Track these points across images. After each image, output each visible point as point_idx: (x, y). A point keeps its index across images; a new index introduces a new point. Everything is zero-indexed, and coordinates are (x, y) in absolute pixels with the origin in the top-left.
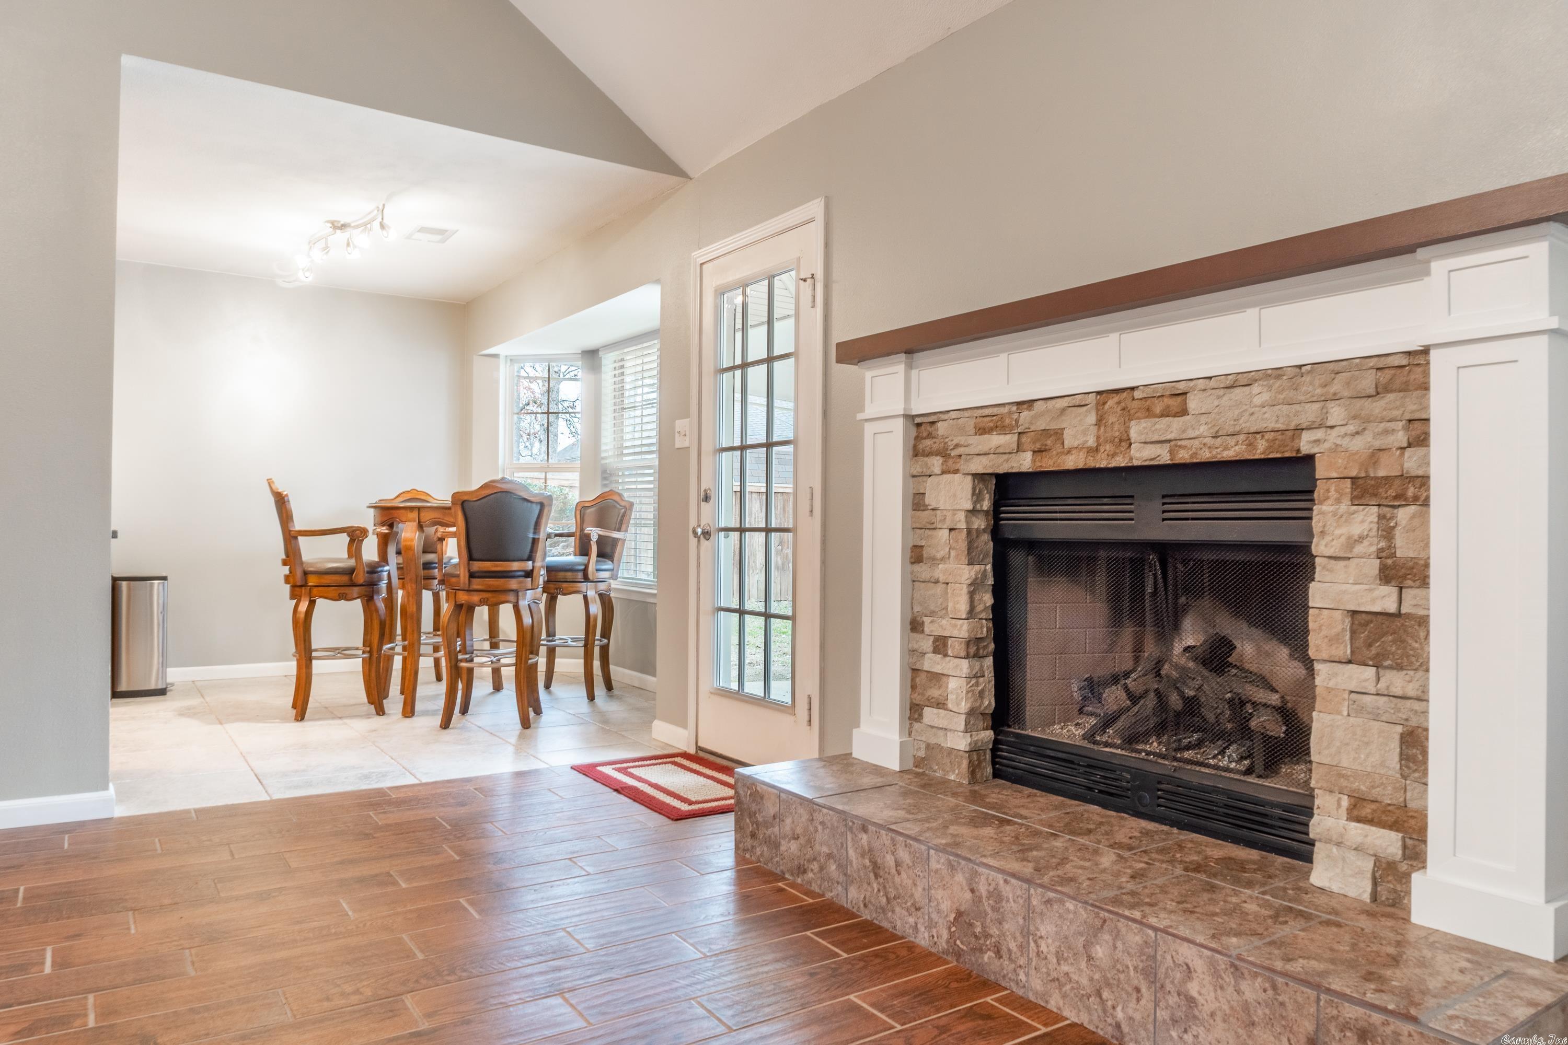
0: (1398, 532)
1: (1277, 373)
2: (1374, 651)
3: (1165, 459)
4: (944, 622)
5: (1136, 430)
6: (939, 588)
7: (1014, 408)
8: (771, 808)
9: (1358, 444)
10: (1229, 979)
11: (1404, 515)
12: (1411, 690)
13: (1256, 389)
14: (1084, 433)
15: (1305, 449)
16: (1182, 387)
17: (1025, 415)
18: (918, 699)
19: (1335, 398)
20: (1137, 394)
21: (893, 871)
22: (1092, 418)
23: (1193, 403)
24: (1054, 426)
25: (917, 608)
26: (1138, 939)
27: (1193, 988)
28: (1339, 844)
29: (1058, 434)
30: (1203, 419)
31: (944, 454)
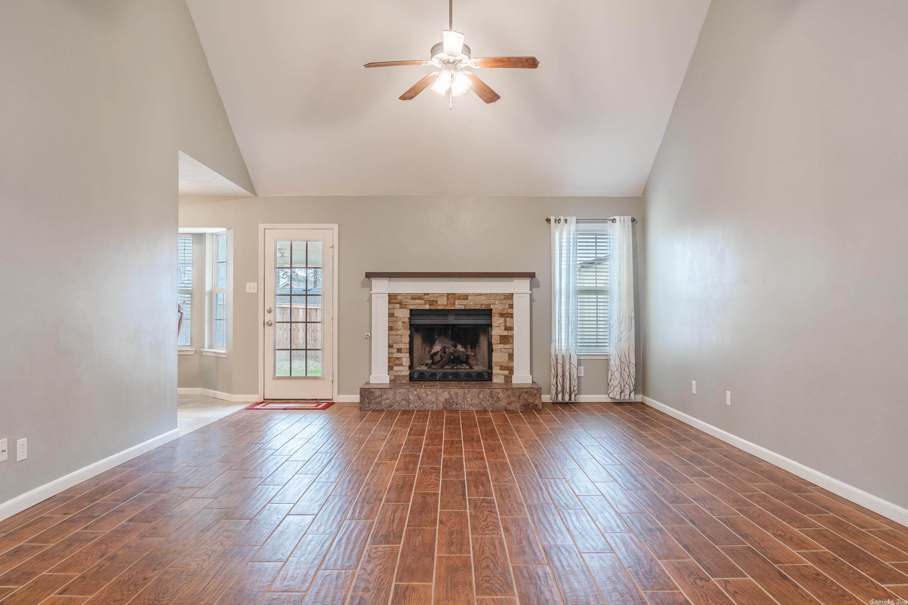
0: (507, 322)
1: (486, 294)
2: (503, 342)
3: (463, 308)
4: (400, 345)
5: (457, 302)
6: (399, 337)
7: (423, 295)
8: (378, 393)
9: (501, 308)
10: (506, 392)
11: (508, 319)
12: (509, 347)
13: (482, 296)
14: (444, 301)
15: (492, 308)
16: (467, 294)
17: (426, 296)
18: (391, 364)
19: (497, 299)
20: (456, 295)
21: (426, 397)
22: (446, 299)
23: (469, 298)
24: (435, 300)
25: (391, 342)
26: (489, 391)
27: (499, 396)
28: (498, 375)
29: (436, 302)
30: (472, 301)
31: (400, 303)
